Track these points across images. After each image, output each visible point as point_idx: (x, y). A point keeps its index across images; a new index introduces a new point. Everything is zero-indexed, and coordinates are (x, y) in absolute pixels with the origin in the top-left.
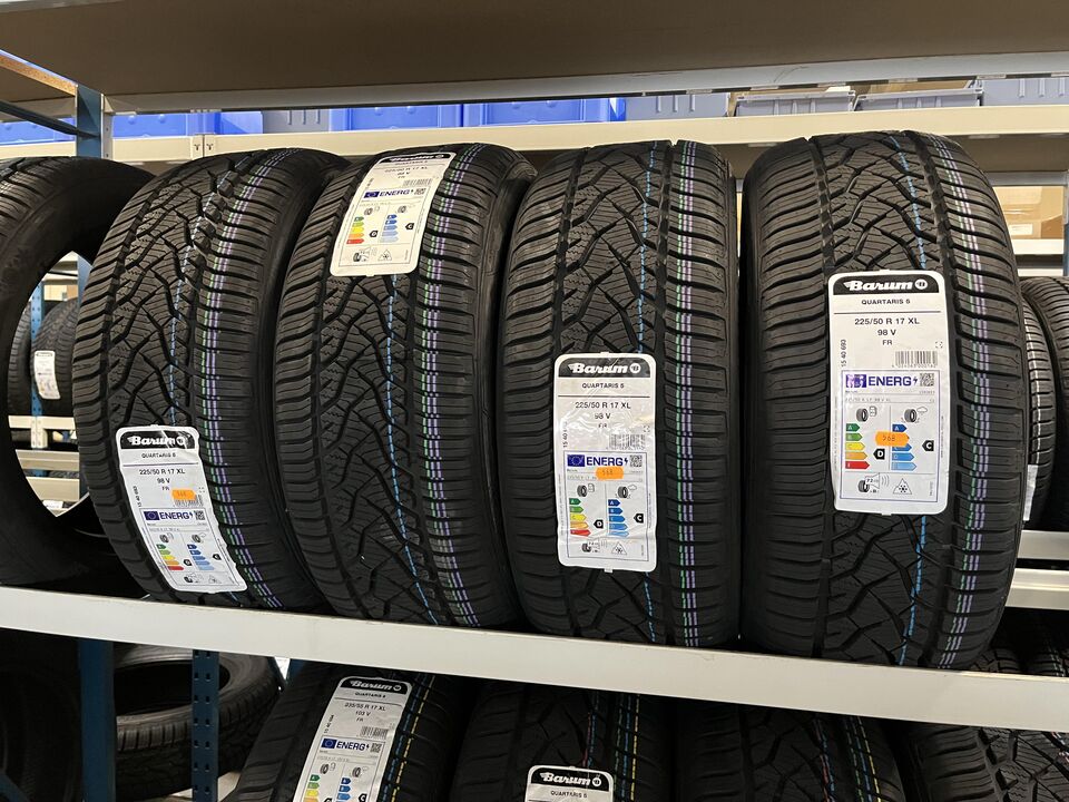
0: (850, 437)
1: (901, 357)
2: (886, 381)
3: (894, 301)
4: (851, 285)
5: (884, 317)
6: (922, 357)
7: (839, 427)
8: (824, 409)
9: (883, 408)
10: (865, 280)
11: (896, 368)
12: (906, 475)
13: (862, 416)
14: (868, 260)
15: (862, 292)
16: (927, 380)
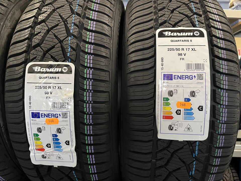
0: (165, 104)
1: (189, 66)
2: (181, 78)
3: (185, 41)
4: (166, 33)
5: (181, 47)
6: (198, 66)
7: (160, 99)
8: (153, 90)
9: (180, 90)
10: (172, 31)
11: (186, 71)
12: (190, 122)
13: (171, 93)
14: (173, 23)
15: (171, 36)
16: (200, 77)
